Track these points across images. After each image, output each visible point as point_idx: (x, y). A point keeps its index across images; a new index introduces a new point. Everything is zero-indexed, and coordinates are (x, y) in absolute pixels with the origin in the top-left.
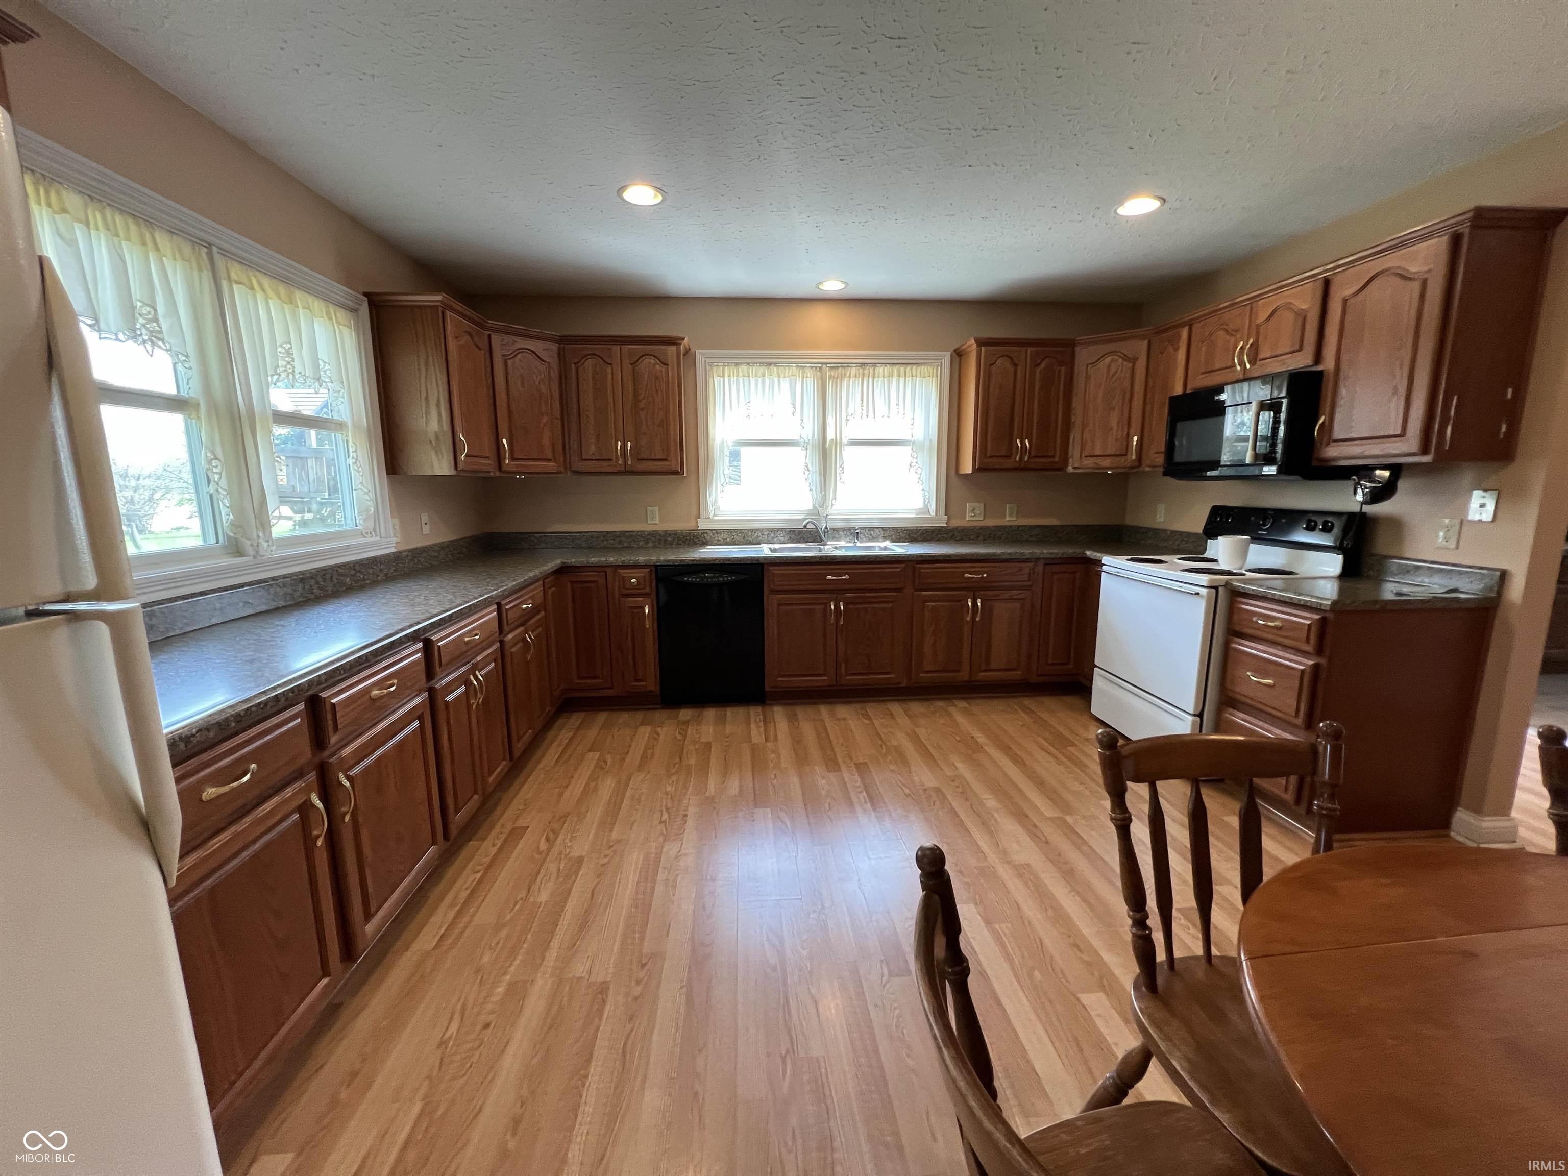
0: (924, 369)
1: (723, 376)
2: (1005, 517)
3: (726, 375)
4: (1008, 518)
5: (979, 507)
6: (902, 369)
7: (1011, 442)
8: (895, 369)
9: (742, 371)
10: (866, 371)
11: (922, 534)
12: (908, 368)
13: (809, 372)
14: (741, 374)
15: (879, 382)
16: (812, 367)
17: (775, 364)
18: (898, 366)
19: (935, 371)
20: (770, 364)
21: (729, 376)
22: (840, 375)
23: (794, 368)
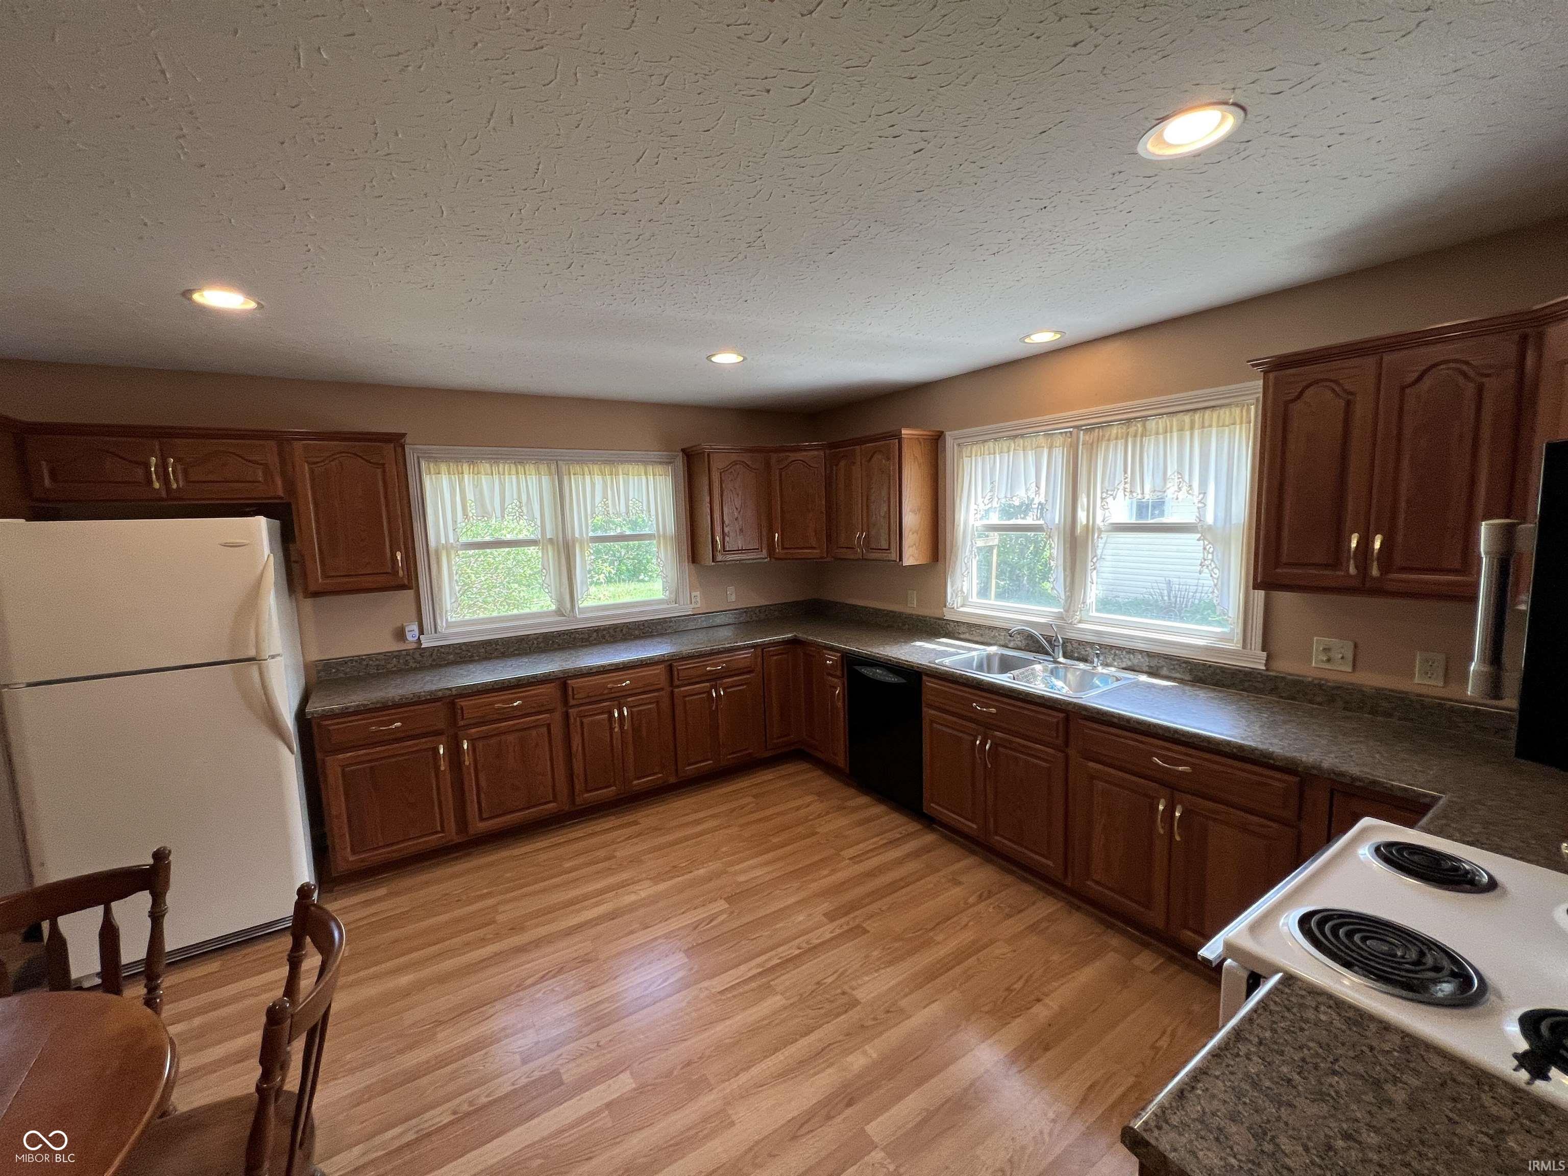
0: (1225, 413)
1: (971, 457)
2: (1412, 676)
3: (973, 455)
4: (1417, 680)
5: (1343, 649)
6: (1187, 418)
7: (1341, 540)
8: (1175, 420)
9: (989, 448)
10: (1132, 430)
11: (1214, 673)
12: (1197, 416)
13: (1059, 440)
14: (986, 452)
15: (1150, 445)
16: (1061, 433)
17: (1022, 436)
18: (1180, 415)
19: (1244, 413)
20: (1016, 436)
21: (976, 456)
22: (1096, 439)
23: (1041, 439)
